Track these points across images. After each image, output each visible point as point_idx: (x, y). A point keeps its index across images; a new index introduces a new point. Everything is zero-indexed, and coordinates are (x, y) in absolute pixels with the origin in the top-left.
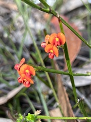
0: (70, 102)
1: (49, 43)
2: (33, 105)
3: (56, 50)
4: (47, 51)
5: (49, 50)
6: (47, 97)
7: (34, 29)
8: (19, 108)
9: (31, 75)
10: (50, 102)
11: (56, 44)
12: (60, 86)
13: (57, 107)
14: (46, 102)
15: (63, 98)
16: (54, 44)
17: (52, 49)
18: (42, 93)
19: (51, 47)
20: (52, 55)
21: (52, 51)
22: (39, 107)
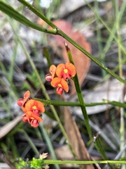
0: (83, 138)
1: (56, 76)
2: (34, 142)
3: (65, 84)
4: (54, 86)
5: (57, 84)
6: (50, 131)
7: (25, 40)
8: (14, 148)
9: (39, 111)
10: (55, 137)
11: (65, 77)
12: (67, 117)
13: (65, 143)
14: (50, 138)
15: (72, 132)
16: (62, 76)
17: (60, 83)
18: (44, 126)
19: (59, 81)
20: (61, 90)
21: (59, 85)
22: (41, 144)
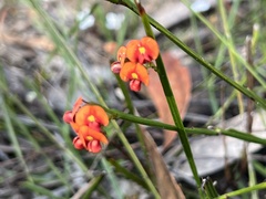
1: (127, 60)
4: (124, 79)
5: (130, 74)
16: (137, 60)
17: (134, 71)
19: (133, 68)
20: (137, 83)
21: (135, 76)
